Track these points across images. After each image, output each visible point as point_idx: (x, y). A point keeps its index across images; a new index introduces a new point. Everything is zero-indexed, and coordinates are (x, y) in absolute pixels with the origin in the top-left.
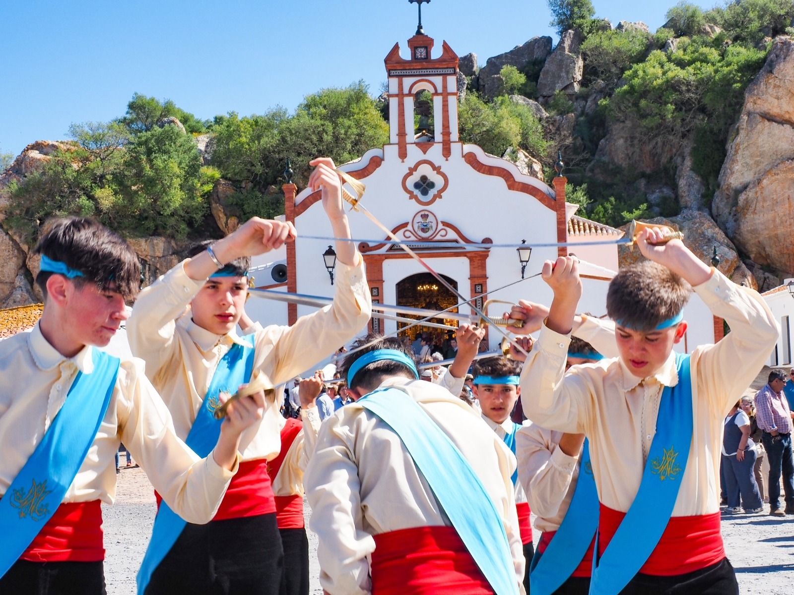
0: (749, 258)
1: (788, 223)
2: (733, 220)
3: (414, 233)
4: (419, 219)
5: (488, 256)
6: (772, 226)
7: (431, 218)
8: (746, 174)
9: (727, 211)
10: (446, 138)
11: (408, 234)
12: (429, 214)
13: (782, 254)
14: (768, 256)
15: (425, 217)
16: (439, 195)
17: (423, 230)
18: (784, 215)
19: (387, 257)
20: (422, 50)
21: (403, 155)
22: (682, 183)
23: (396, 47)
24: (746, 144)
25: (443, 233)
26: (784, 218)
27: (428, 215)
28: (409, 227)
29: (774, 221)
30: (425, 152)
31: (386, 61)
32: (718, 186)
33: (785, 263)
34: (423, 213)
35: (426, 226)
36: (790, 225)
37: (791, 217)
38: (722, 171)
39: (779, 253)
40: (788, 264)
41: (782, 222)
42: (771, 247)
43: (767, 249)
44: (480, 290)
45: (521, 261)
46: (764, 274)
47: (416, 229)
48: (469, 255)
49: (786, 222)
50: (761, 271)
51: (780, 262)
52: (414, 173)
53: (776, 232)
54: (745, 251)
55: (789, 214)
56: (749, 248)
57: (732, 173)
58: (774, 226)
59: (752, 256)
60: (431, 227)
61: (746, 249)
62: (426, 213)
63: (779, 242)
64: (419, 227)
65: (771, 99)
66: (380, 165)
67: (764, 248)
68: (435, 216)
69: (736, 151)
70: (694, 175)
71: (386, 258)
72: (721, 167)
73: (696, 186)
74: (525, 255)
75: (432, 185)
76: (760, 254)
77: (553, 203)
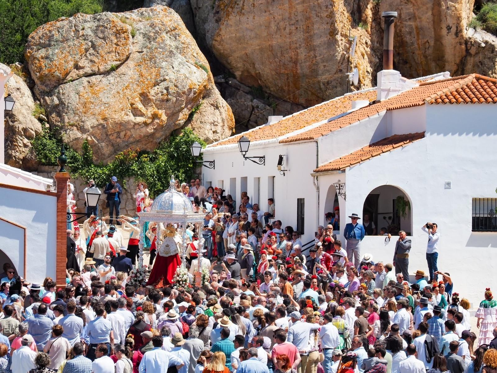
0: (234, 77)
1: (287, 30)
2: (213, 20)
6: (265, 34)
13: (279, 74)
14: (258, 76)
18: (283, 19)
26: (281, 24)
29: (268, 27)
33: (282, 88)
36: (290, 34)
37: (292, 22)
39: (274, 73)
40: (286, 88)
41: (278, 29)
42: (263, 63)
43: (257, 66)
46: (252, 101)
49: (285, 29)
50: (249, 97)
51: (276, 85)
53: (270, 43)
54: (229, 67)
55: (290, 18)
56: (234, 63)
58: (269, 34)
59: (238, 74)
61: (229, 64)
63: (275, 56)
67: (254, 64)
76: (248, 71)
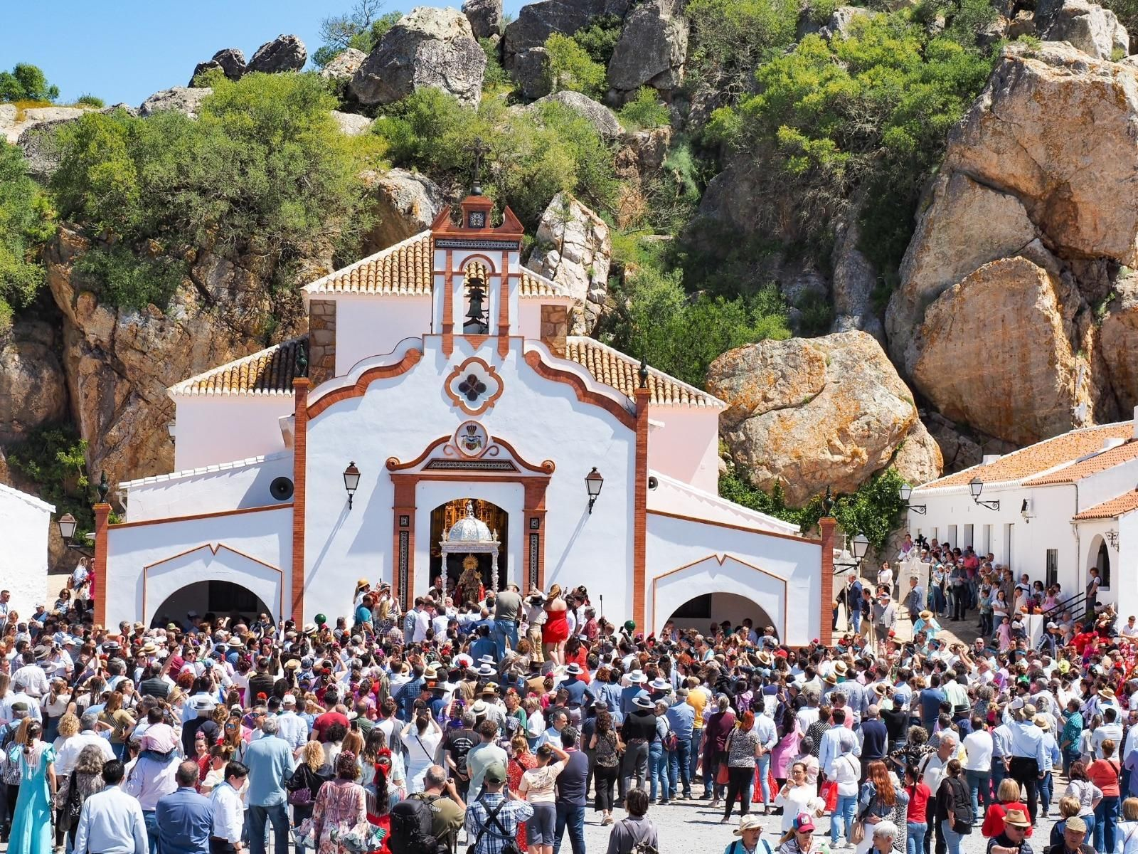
0: (937, 410)
1: (1000, 358)
2: (914, 347)
3: (457, 450)
4: (465, 432)
5: (548, 483)
6: (975, 363)
7: (479, 432)
8: (940, 270)
9: (907, 328)
10: (503, 332)
11: (448, 451)
12: (477, 426)
13: (990, 408)
14: (966, 409)
15: (472, 429)
16: (490, 404)
17: (470, 447)
18: (996, 346)
19: (421, 478)
20: (478, 216)
22: (840, 271)
24: (943, 222)
25: (493, 451)
26: (994, 351)
27: (475, 428)
28: (451, 442)
29: (978, 354)
30: (476, 348)
31: (432, 229)
32: (898, 283)
33: (992, 423)
34: (469, 424)
35: (473, 441)
36: (1004, 362)
37: (1006, 349)
38: (905, 259)
39: (984, 406)
40: (997, 424)
41: (990, 357)
42: (971, 395)
43: (964, 398)
44: (536, 526)
45: (590, 494)
46: (958, 438)
47: (460, 444)
48: (525, 481)
49: (997, 357)
50: (955, 433)
51: (986, 420)
52: (461, 372)
53: (980, 373)
54: (932, 399)
55: (1003, 345)
56: (938, 395)
57: (920, 267)
58: (979, 363)
59: (942, 407)
60: (479, 442)
61: (932, 396)
62: (474, 425)
63: (985, 388)
64: (463, 442)
65: (986, 152)
66: (418, 361)
67: (961, 397)
68: (484, 430)
69: (928, 232)
70: (860, 259)
71: (420, 480)
72: (904, 250)
73: (862, 279)
74: (595, 485)
75: (482, 388)
76: (953, 404)
77: (633, 420)
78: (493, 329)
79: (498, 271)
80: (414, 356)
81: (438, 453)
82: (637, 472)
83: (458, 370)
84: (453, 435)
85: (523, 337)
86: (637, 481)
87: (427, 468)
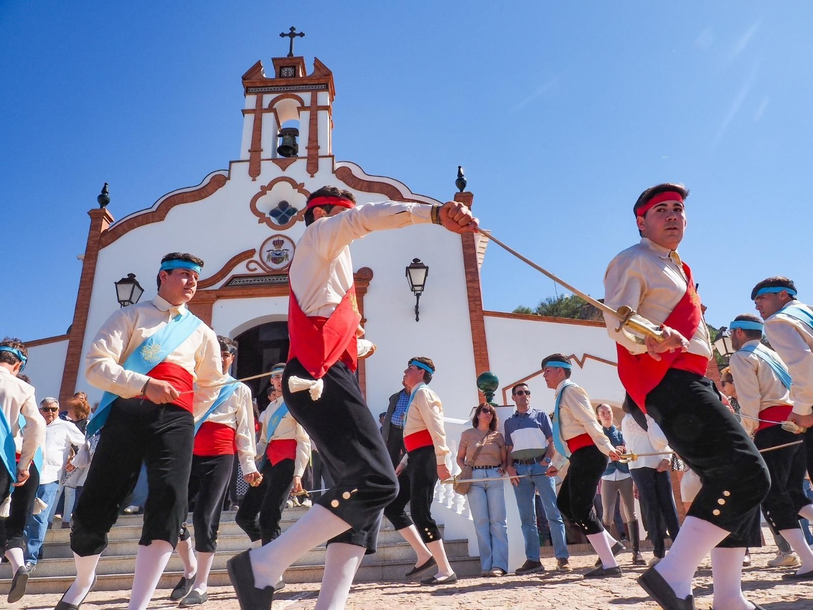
3: (262, 264)
4: (270, 246)
5: (365, 291)
7: (287, 245)
10: (313, 152)
11: (252, 266)
12: (286, 241)
15: (278, 243)
16: (299, 217)
17: (276, 260)
19: (220, 295)
20: (290, 69)
21: (255, 172)
23: (258, 66)
27: (283, 241)
28: (256, 257)
30: (284, 169)
31: (244, 78)
34: (276, 239)
35: (279, 254)
45: (413, 286)
47: (265, 258)
52: (268, 192)
60: (287, 256)
62: (281, 239)
64: (268, 257)
66: (224, 184)
68: (292, 242)
71: (218, 297)
74: (418, 276)
78: (302, 151)
79: (307, 103)
80: (219, 181)
81: (240, 269)
82: (467, 273)
83: (264, 190)
84: (258, 250)
85: (333, 156)
86: (468, 282)
87: (227, 284)
